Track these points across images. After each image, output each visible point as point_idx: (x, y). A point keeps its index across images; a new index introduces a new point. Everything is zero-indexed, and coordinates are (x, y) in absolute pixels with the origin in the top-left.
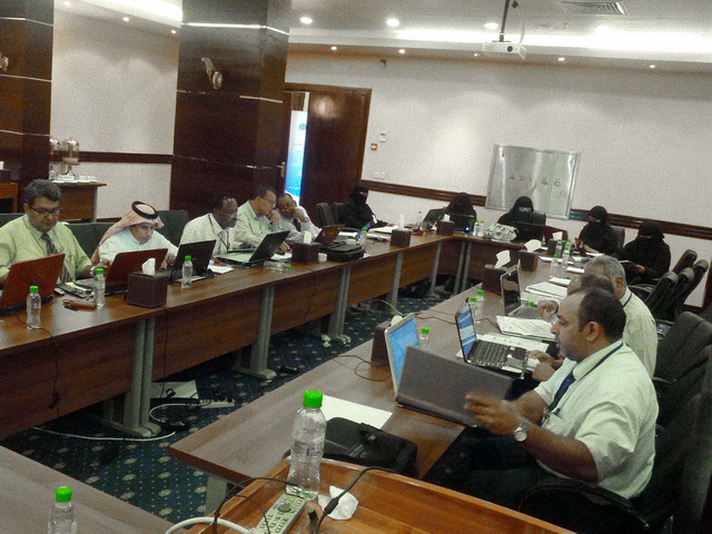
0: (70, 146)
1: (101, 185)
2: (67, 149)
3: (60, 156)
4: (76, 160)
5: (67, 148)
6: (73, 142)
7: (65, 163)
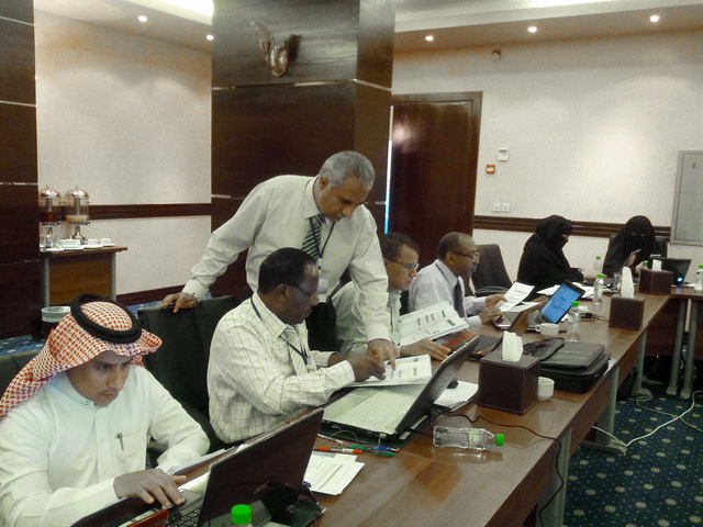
0: (77, 200)
1: (120, 250)
2: (72, 204)
3: (62, 214)
4: (85, 217)
5: (71, 202)
6: (80, 194)
7: (70, 222)
